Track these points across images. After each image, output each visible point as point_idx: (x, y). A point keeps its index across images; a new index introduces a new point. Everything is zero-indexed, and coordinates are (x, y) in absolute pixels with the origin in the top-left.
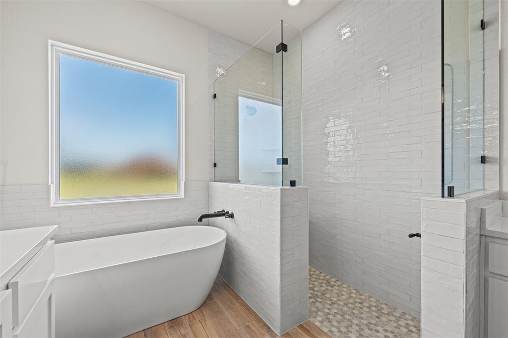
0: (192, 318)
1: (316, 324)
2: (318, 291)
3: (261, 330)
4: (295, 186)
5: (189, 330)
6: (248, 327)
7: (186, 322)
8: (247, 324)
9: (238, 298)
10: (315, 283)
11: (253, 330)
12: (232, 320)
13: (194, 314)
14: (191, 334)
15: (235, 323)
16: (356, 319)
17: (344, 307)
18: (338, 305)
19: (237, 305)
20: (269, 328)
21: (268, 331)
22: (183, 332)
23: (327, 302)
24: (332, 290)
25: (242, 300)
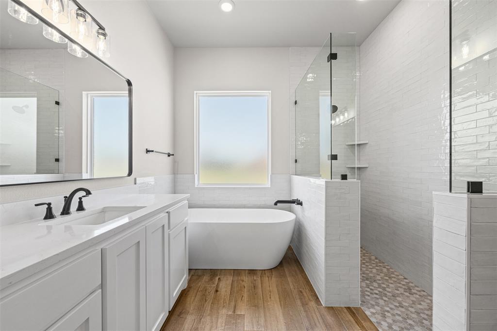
0: (263, 273)
1: (366, 312)
2: (389, 292)
3: (310, 297)
4: (347, 179)
5: (259, 279)
6: (301, 292)
7: (259, 274)
8: (301, 290)
9: (302, 271)
10: (390, 285)
11: (303, 295)
12: (291, 284)
13: (266, 272)
14: (260, 281)
15: (293, 286)
16: (421, 327)
17: (414, 314)
18: (408, 310)
19: (300, 276)
20: (318, 298)
21: (316, 300)
22: (255, 278)
23: (394, 303)
24: (407, 296)
25: (305, 274)
